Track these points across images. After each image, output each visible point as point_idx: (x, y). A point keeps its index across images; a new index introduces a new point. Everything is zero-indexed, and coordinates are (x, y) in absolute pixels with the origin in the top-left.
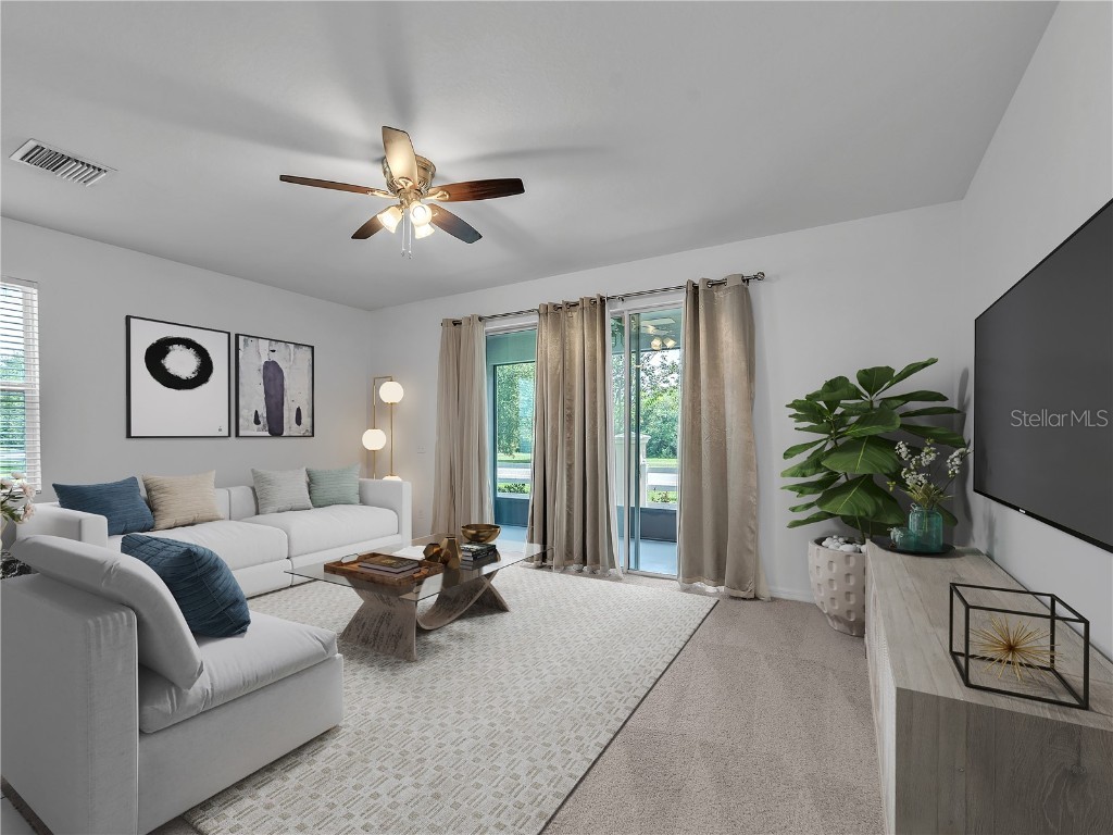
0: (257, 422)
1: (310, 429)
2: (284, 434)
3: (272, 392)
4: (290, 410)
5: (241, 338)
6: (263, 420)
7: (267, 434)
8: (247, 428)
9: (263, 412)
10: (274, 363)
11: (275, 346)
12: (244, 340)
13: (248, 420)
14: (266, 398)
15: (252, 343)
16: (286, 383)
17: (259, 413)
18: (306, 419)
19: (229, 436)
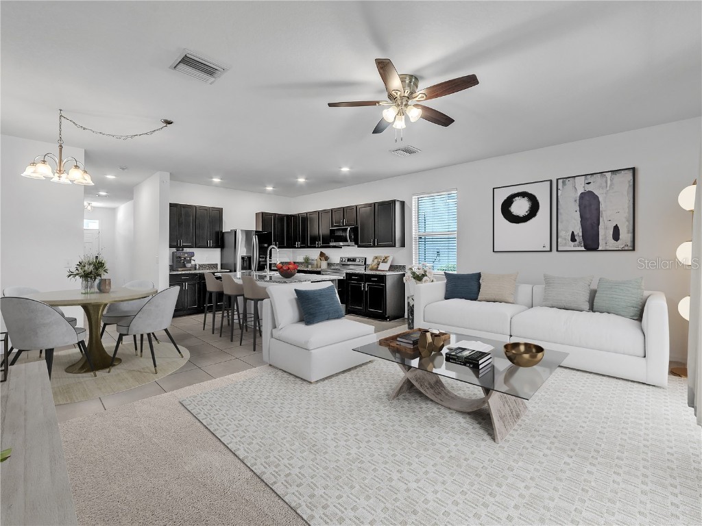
0: (573, 239)
1: (630, 244)
2: (600, 248)
3: (588, 216)
4: (606, 228)
5: (560, 181)
6: (579, 238)
7: (583, 249)
8: (565, 245)
9: (578, 232)
10: (591, 193)
11: (590, 179)
12: (563, 182)
13: (565, 239)
14: (581, 221)
15: (569, 183)
16: (602, 207)
17: (575, 233)
18: (625, 235)
19: (551, 250)
